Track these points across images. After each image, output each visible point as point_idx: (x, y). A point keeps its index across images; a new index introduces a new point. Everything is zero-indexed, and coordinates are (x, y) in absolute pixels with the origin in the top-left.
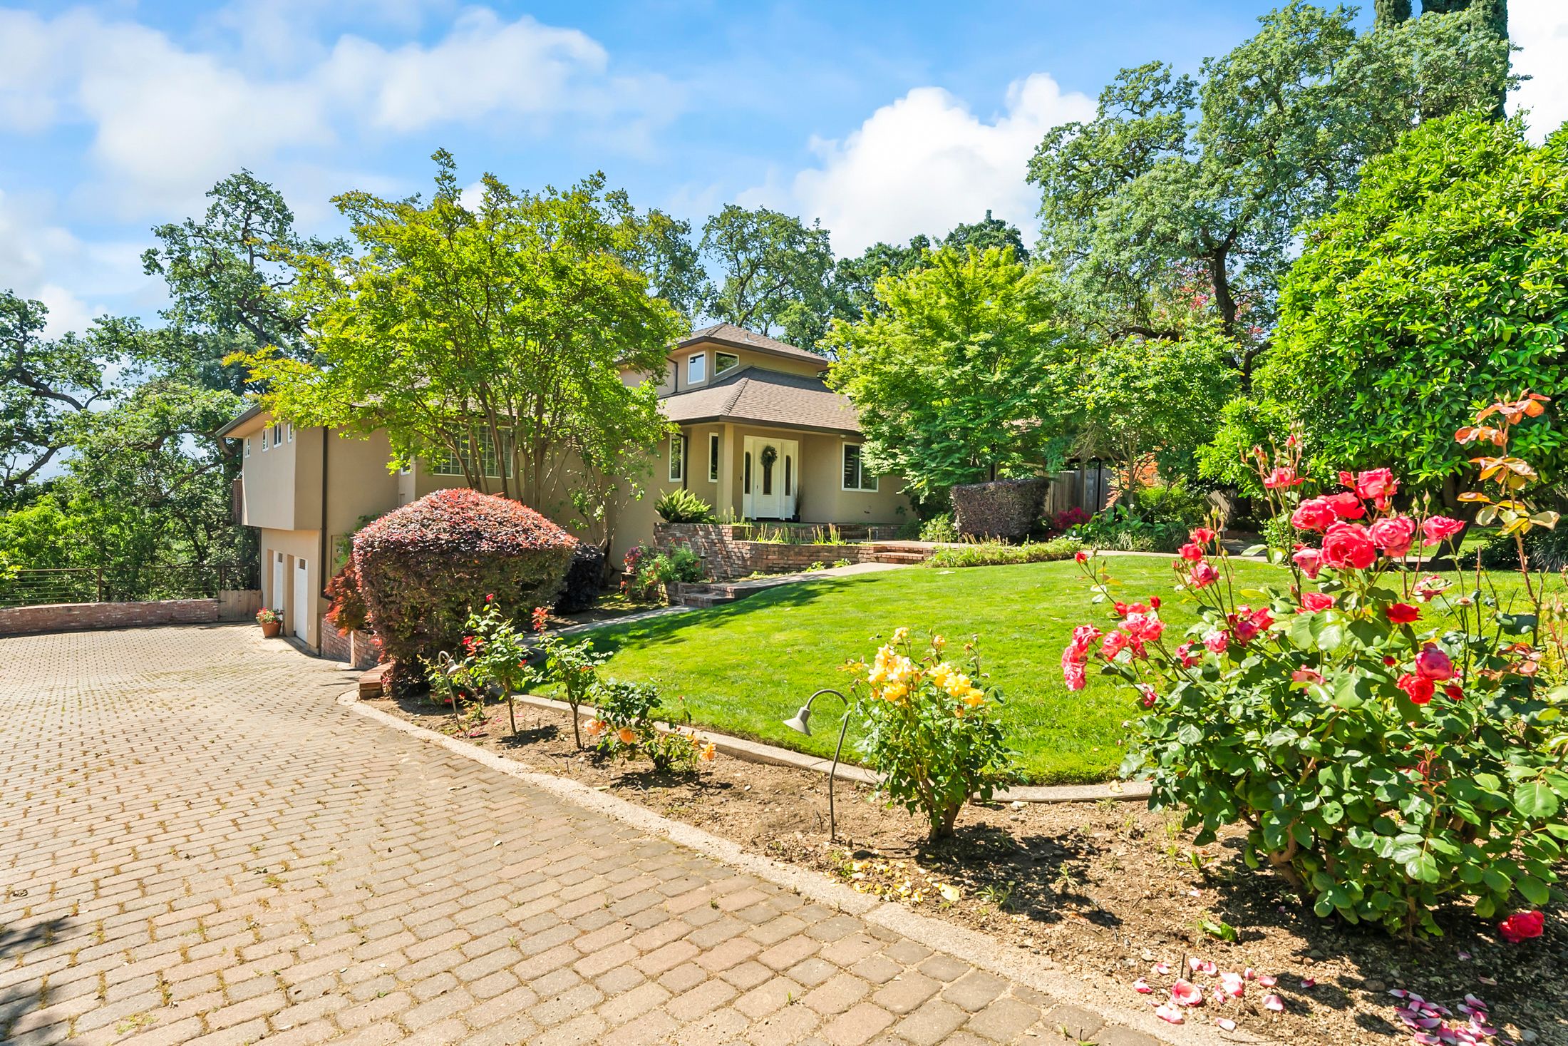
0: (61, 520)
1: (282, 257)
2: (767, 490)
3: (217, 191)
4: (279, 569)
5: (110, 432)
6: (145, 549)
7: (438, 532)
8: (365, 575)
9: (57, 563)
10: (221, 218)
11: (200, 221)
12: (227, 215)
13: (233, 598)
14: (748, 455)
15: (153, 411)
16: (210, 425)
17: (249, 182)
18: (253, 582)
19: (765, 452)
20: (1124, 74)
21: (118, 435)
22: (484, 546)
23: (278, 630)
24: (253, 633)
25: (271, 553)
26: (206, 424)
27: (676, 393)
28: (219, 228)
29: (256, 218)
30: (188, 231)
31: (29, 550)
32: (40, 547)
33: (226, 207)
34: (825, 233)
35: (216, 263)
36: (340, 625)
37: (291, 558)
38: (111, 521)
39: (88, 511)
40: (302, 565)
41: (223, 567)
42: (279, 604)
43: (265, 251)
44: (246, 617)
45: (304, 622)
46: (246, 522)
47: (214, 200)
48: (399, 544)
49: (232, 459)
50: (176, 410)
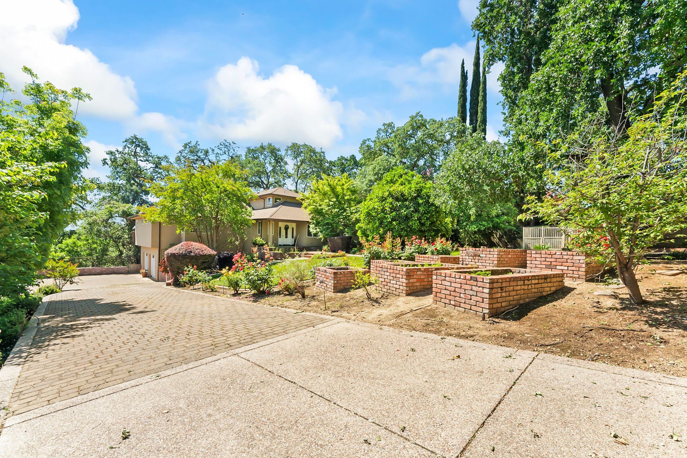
0: (79, 243)
1: (147, 161)
2: (286, 237)
3: (126, 141)
4: (146, 258)
5: (94, 217)
6: (105, 251)
7: (182, 251)
8: (167, 260)
9: (78, 255)
10: (127, 149)
11: (120, 149)
12: (129, 148)
13: (133, 266)
14: (280, 228)
15: (107, 210)
16: (125, 214)
17: (136, 138)
18: (138, 261)
19: (285, 227)
20: (384, 125)
21: (97, 218)
22: (192, 254)
23: (146, 275)
24: (139, 276)
25: (144, 253)
26: (123, 215)
27: (264, 208)
28: (127, 152)
29: (138, 149)
30: (116, 153)
31: (69, 252)
32: (73, 251)
33: (129, 146)
34: (324, 153)
35: (125, 162)
36: (163, 272)
37: (150, 255)
38: (94, 243)
39: (87, 240)
40: (153, 257)
41: (129, 257)
42: (146, 267)
43: (142, 159)
44: (137, 272)
45: (154, 273)
46: (136, 244)
47: (125, 143)
48: (174, 254)
49: (131, 224)
50: (115, 210)
